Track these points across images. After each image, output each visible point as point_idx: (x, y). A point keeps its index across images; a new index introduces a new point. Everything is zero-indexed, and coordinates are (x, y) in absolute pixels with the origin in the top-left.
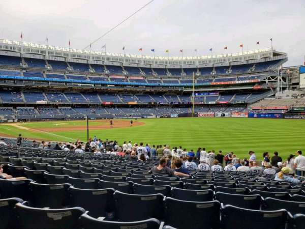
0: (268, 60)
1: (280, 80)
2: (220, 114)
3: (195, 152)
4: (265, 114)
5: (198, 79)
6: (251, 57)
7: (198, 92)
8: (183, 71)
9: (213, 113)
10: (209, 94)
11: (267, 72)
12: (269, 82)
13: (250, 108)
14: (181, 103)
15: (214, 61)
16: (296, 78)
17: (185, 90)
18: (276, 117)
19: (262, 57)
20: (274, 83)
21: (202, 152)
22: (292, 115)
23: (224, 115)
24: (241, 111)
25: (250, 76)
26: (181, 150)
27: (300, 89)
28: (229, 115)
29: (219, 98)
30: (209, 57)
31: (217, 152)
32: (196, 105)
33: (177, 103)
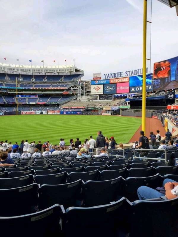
0: (72, 74)
1: (80, 89)
2: (39, 112)
3: (19, 144)
4: (71, 112)
5: (20, 84)
6: (61, 71)
7: (21, 94)
8: (7, 76)
9: (34, 111)
10: (30, 96)
11: (72, 82)
12: (73, 89)
13: (61, 108)
14: (6, 103)
15: (34, 70)
16: (89, 88)
17: (9, 92)
18: (77, 114)
19: (68, 71)
20: (76, 90)
21: (25, 143)
22: (87, 112)
23: (42, 113)
24: (55, 110)
25: (61, 84)
26: (7, 144)
27: (91, 95)
28: (46, 113)
29: (38, 100)
30: (30, 67)
31: (37, 142)
32: (19, 105)
33: (3, 103)
